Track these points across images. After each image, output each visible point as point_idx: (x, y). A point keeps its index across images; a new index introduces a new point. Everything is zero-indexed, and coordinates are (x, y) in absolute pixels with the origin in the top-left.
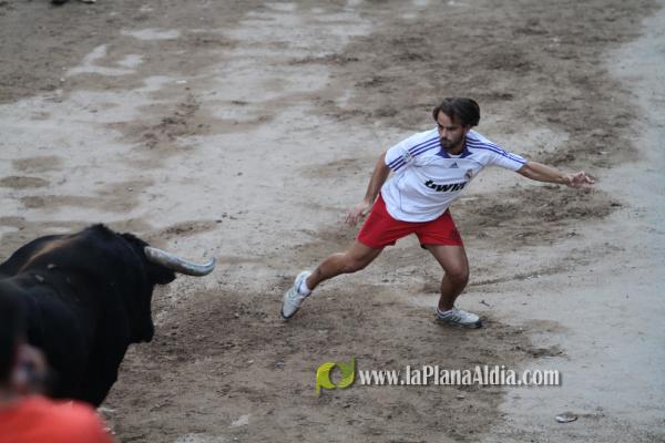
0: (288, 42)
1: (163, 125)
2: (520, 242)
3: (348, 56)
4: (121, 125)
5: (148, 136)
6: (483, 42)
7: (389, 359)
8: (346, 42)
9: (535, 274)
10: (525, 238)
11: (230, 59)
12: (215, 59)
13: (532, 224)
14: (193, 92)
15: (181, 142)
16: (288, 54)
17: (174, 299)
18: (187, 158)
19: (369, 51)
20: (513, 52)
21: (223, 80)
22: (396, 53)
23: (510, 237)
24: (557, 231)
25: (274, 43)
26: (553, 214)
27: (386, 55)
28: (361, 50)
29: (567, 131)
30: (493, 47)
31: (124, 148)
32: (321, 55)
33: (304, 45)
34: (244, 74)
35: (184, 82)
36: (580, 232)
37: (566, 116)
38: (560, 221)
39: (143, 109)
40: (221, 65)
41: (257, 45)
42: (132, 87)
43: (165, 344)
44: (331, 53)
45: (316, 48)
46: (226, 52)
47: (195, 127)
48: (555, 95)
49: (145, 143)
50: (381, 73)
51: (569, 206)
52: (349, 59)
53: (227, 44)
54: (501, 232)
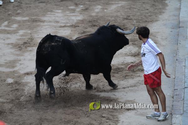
0: (59, 21)
1: (24, 44)
2: (124, 78)
3: (76, 25)
4: (12, 44)
5: (19, 47)
6: (114, 22)
7: (87, 111)
8: (76, 21)
9: (128, 87)
10: (126, 77)
11: (43, 26)
12: (38, 26)
13: (127, 73)
14: (32, 35)
15: (29, 49)
16: (59, 24)
17: (26, 93)
18: (30, 53)
19: (82, 24)
20: (122, 25)
21: (41, 31)
22: (90, 24)
23: (121, 77)
24: (134, 75)
25: (55, 21)
26: (134, 70)
27: (87, 25)
28: (80, 23)
29: (138, 47)
30: (117, 23)
31: (13, 50)
32: (69, 25)
33: (64, 22)
34: (47, 30)
35: (30, 32)
36: (141, 75)
37: (137, 43)
38: (136, 72)
39: (18, 39)
40: (40, 27)
41: (50, 22)
42: (15, 33)
43: (23, 106)
44: (72, 24)
45: (67, 23)
46: (42, 24)
47: (33, 45)
48: (134, 37)
49: (18, 49)
50: (85, 30)
51: (138, 68)
52: (76, 26)
53: (42, 21)
54: (119, 75)
